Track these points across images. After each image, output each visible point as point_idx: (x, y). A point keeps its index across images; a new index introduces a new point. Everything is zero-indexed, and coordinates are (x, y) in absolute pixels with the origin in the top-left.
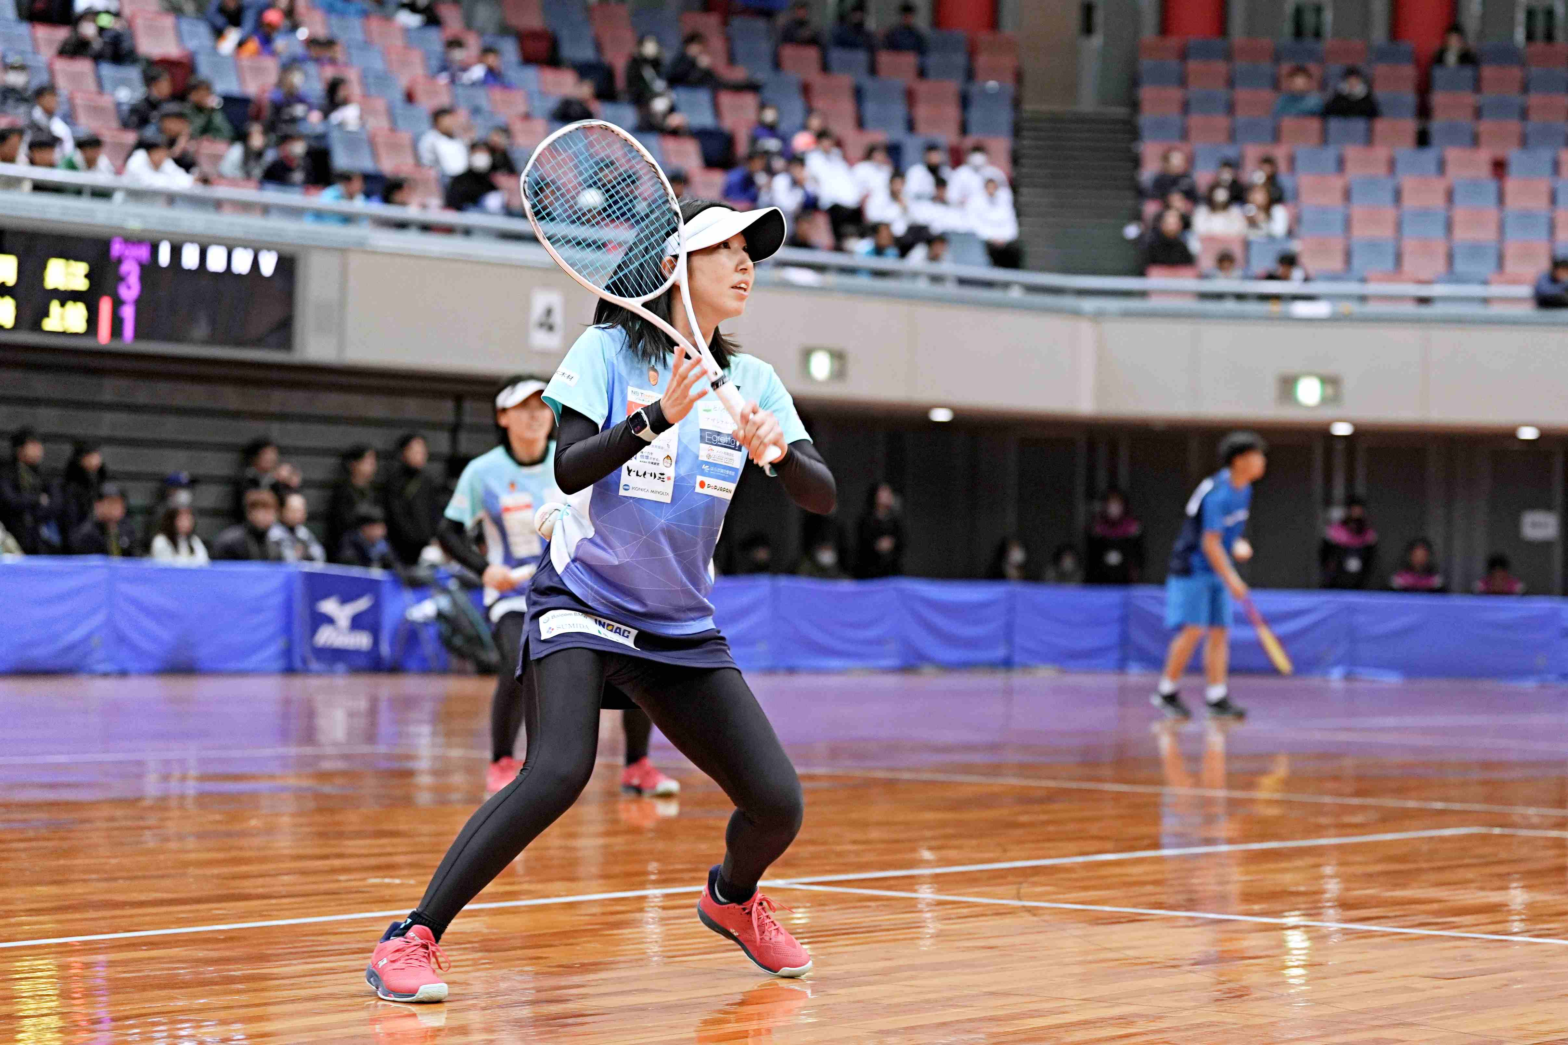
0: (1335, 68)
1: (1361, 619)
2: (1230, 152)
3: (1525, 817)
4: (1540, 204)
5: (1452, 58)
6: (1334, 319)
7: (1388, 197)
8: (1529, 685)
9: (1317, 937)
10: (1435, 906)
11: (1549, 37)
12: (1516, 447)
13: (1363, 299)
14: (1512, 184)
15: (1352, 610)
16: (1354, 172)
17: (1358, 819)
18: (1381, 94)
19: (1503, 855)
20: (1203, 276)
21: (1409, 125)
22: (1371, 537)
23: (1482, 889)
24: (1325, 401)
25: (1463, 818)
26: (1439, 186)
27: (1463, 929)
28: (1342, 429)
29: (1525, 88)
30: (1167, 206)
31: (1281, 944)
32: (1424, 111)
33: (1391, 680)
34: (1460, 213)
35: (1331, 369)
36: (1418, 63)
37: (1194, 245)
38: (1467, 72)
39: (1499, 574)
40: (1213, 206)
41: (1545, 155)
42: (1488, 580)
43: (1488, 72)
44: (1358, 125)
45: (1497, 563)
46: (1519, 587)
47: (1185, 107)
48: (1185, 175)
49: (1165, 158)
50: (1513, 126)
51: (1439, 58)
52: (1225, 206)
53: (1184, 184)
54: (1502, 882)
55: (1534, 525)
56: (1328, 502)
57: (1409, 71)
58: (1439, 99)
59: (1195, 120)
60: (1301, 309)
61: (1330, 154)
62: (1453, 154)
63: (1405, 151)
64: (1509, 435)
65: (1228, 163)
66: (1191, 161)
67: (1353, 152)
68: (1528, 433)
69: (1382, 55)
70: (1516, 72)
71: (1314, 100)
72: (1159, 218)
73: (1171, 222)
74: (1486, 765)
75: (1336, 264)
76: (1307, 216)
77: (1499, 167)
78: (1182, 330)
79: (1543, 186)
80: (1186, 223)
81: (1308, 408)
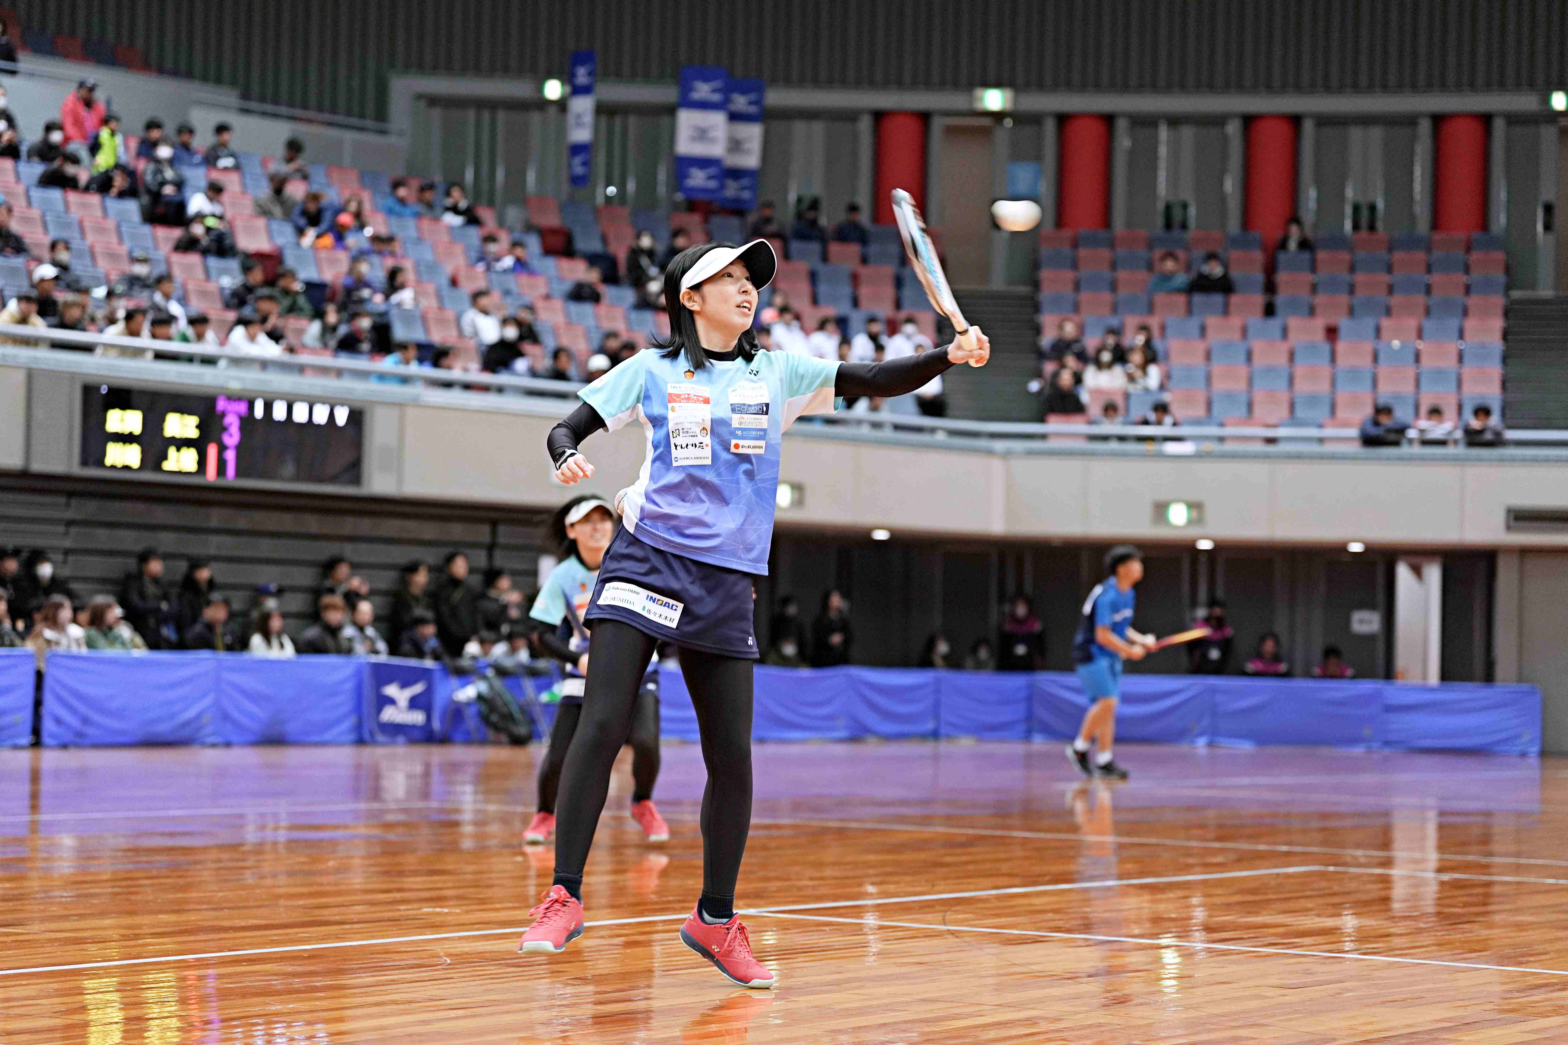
0: (1199, 253)
1: (1221, 698)
2: (1114, 322)
3: (1354, 857)
4: (1366, 361)
5: (1293, 245)
6: (1198, 456)
7: (1242, 358)
8: (1358, 751)
9: (1187, 955)
10: (1281, 930)
11: (1372, 227)
12: (1347, 559)
13: (1221, 439)
14: (1341, 346)
15: (1214, 691)
16: (1214, 338)
17: (1219, 859)
18: (1235, 274)
19: (1336, 888)
20: (1091, 422)
21: (1258, 300)
22: (1229, 631)
23: (1319, 915)
24: (1190, 522)
25: (1306, 857)
26: (1284, 347)
27: (1305, 948)
28: (1205, 545)
29: (1352, 269)
30: (1063, 366)
31: (1158, 960)
32: (1270, 288)
33: (1246, 747)
34: (1300, 370)
35: (1195, 497)
36: (1265, 248)
37: (1085, 397)
38: (1306, 256)
39: (1333, 660)
40: (1100, 365)
41: (1369, 323)
42: (1324, 666)
43: (1322, 255)
44: (1217, 299)
45: (1331, 652)
46: (1350, 672)
47: (1077, 286)
48: (1077, 341)
49: (1061, 327)
50: (1343, 299)
51: (1283, 245)
52: (1110, 365)
53: (1076, 348)
54: (1336, 910)
55: (1361, 621)
56: (1194, 604)
57: (1258, 256)
58: (1282, 277)
59: (1085, 296)
60: (1171, 448)
61: (1194, 323)
62: (1294, 322)
63: (1255, 320)
64: (1341, 549)
65: (1112, 331)
66: (1081, 329)
67: (1213, 321)
68: (1356, 547)
69: (1235, 242)
70: (1344, 256)
71: (1182, 279)
72: (1056, 375)
73: (1066, 378)
74: (1325, 816)
75: (1201, 412)
76: (1175, 374)
77: (1332, 333)
78: (1074, 465)
79: (1367, 347)
80: (1078, 379)
81: (1177, 528)
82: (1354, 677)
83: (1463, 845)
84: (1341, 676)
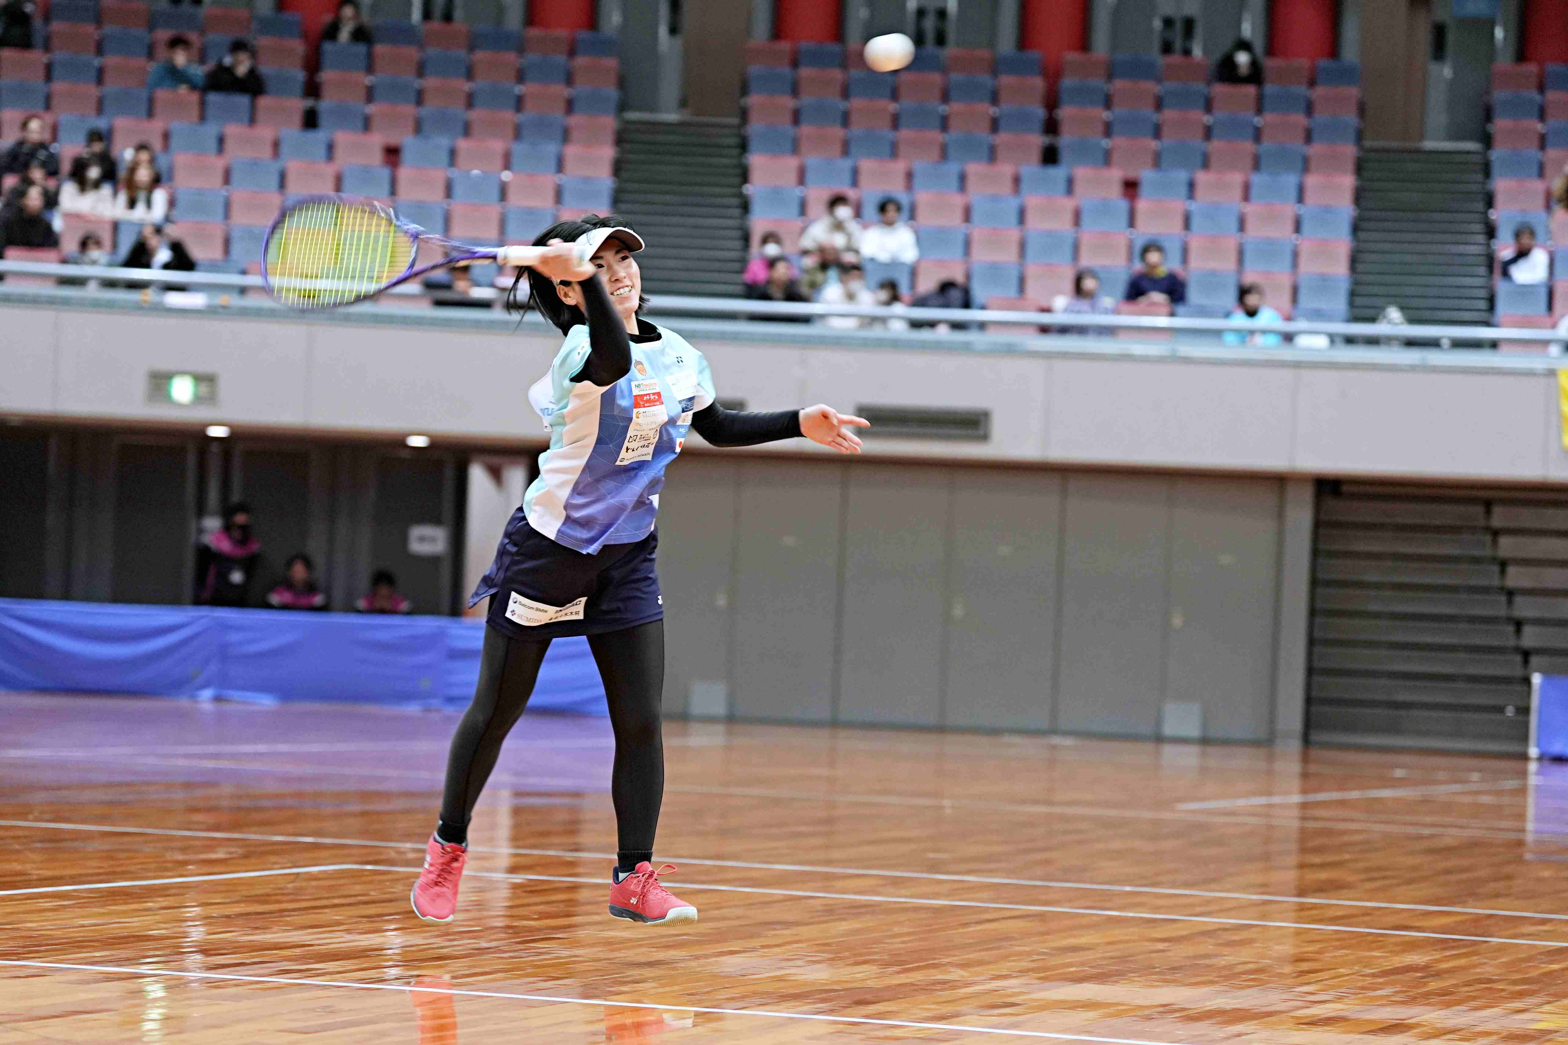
0: (220, 38)
1: (233, 637)
2: (101, 124)
3: (399, 852)
4: (436, 195)
5: (344, 34)
6: (210, 312)
7: (274, 182)
8: (413, 709)
9: (175, 986)
10: (298, 951)
11: (448, 17)
12: (405, 454)
13: (243, 290)
14: (404, 173)
15: (226, 627)
16: (235, 154)
17: (220, 855)
18: (266, 69)
19: (374, 895)
20: (64, 261)
21: (299, 105)
22: (256, 547)
23: (348, 931)
24: (198, 400)
25: (339, 852)
26: (329, 171)
27: (328, 977)
28: (218, 432)
30: (28, 182)
31: (140, 992)
32: (312, 89)
33: (266, 702)
35: (203, 368)
36: (305, 36)
37: (58, 224)
38: (361, 49)
39: (384, 590)
40: (83, 184)
41: (443, 142)
42: (372, 596)
43: (380, 49)
45: (383, 578)
46: (405, 606)
47: (49, 73)
48: (43, 146)
49: (24, 125)
50: (409, 110)
51: (332, 32)
52: (97, 185)
53: (42, 155)
54: (375, 923)
55: (422, 539)
56: (201, 511)
57: (298, 47)
58: (326, 76)
59: (59, 86)
60: (174, 299)
61: (211, 130)
62: (343, 138)
63: (292, 132)
64: (398, 442)
65: (95, 136)
66: (55, 131)
67: (233, 130)
68: (418, 441)
69: (266, 26)
70: (412, 53)
72: (20, 193)
73: (34, 198)
74: (366, 796)
75: (217, 253)
76: (181, 197)
77: (392, 154)
78: (46, 316)
79: (439, 175)
80: (51, 200)
81: (180, 405)
82: (409, 613)
83: (543, 836)
84: (393, 612)
